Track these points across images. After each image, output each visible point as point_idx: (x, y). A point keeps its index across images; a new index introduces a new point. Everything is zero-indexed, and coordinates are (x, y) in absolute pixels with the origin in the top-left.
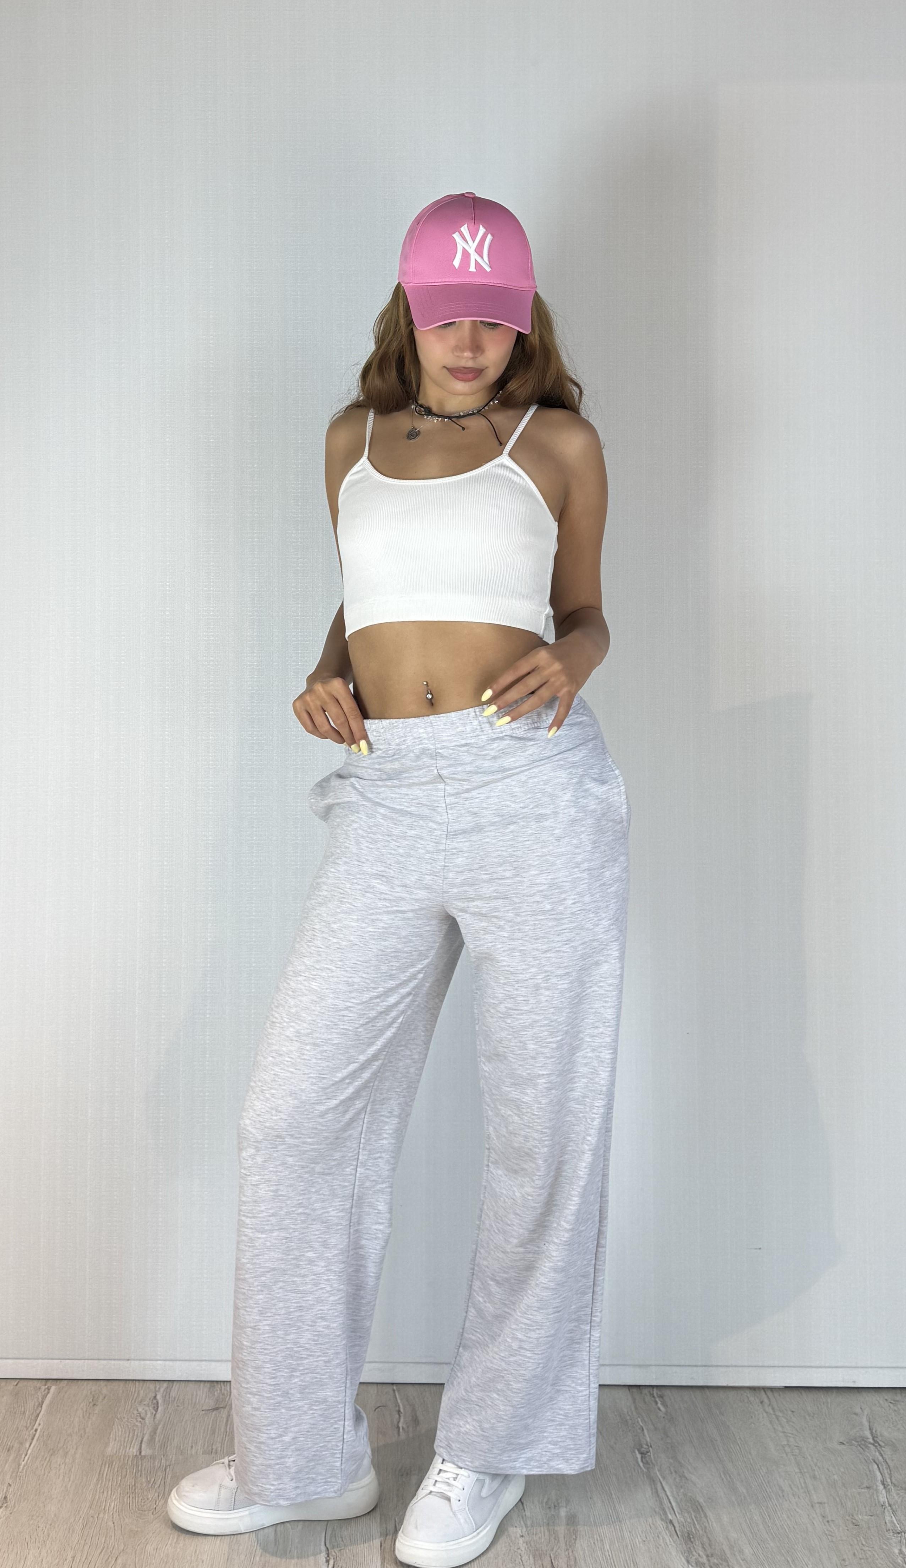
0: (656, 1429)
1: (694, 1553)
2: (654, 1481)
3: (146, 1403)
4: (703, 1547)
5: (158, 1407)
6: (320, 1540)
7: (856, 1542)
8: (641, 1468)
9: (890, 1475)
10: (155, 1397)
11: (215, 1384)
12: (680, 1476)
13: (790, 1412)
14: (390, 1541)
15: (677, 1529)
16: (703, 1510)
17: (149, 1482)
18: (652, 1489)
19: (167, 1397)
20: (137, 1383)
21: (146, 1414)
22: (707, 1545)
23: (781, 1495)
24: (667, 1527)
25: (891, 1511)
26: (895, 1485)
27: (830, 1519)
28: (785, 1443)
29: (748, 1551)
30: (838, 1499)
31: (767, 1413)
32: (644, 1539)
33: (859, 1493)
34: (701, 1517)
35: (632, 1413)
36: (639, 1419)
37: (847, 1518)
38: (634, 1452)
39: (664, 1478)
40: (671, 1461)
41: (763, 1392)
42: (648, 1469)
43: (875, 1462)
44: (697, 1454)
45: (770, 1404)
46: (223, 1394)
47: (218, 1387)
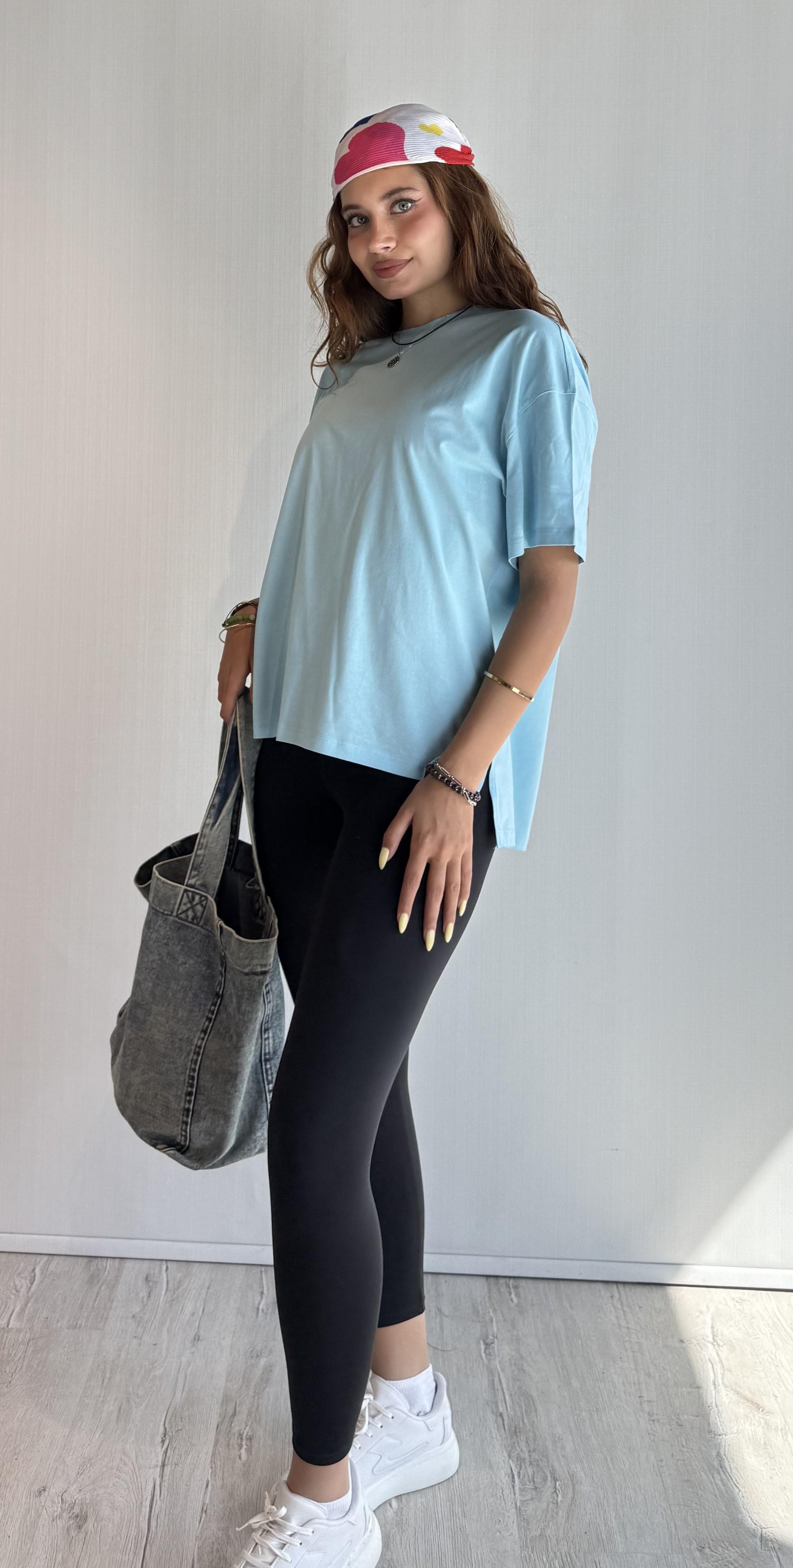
0: (505, 1320)
1: (518, 1448)
2: (492, 1373)
3: (23, 1275)
4: (527, 1442)
5: (34, 1280)
6: (160, 1421)
7: (676, 1443)
8: (483, 1360)
9: (723, 1375)
10: (34, 1270)
11: (93, 1259)
12: (518, 1369)
13: (637, 1308)
14: (227, 1423)
15: (506, 1422)
16: (534, 1404)
17: (10, 1355)
18: (489, 1380)
19: (45, 1270)
20: (20, 1255)
21: (22, 1287)
22: (532, 1440)
23: (613, 1392)
24: (496, 1421)
25: (716, 1411)
26: (726, 1386)
27: (655, 1417)
28: (627, 1339)
29: (569, 1447)
30: (667, 1397)
31: (615, 1308)
32: (472, 1432)
33: (689, 1393)
34: (531, 1411)
35: (485, 1303)
36: (491, 1310)
37: (673, 1417)
38: (480, 1343)
39: (503, 1370)
40: (513, 1353)
41: (615, 1286)
42: (489, 1360)
43: (710, 1361)
44: (540, 1347)
45: (619, 1299)
46: (99, 1270)
47: (96, 1261)
